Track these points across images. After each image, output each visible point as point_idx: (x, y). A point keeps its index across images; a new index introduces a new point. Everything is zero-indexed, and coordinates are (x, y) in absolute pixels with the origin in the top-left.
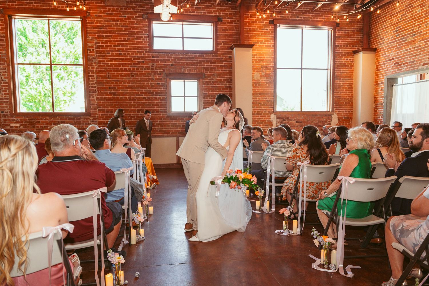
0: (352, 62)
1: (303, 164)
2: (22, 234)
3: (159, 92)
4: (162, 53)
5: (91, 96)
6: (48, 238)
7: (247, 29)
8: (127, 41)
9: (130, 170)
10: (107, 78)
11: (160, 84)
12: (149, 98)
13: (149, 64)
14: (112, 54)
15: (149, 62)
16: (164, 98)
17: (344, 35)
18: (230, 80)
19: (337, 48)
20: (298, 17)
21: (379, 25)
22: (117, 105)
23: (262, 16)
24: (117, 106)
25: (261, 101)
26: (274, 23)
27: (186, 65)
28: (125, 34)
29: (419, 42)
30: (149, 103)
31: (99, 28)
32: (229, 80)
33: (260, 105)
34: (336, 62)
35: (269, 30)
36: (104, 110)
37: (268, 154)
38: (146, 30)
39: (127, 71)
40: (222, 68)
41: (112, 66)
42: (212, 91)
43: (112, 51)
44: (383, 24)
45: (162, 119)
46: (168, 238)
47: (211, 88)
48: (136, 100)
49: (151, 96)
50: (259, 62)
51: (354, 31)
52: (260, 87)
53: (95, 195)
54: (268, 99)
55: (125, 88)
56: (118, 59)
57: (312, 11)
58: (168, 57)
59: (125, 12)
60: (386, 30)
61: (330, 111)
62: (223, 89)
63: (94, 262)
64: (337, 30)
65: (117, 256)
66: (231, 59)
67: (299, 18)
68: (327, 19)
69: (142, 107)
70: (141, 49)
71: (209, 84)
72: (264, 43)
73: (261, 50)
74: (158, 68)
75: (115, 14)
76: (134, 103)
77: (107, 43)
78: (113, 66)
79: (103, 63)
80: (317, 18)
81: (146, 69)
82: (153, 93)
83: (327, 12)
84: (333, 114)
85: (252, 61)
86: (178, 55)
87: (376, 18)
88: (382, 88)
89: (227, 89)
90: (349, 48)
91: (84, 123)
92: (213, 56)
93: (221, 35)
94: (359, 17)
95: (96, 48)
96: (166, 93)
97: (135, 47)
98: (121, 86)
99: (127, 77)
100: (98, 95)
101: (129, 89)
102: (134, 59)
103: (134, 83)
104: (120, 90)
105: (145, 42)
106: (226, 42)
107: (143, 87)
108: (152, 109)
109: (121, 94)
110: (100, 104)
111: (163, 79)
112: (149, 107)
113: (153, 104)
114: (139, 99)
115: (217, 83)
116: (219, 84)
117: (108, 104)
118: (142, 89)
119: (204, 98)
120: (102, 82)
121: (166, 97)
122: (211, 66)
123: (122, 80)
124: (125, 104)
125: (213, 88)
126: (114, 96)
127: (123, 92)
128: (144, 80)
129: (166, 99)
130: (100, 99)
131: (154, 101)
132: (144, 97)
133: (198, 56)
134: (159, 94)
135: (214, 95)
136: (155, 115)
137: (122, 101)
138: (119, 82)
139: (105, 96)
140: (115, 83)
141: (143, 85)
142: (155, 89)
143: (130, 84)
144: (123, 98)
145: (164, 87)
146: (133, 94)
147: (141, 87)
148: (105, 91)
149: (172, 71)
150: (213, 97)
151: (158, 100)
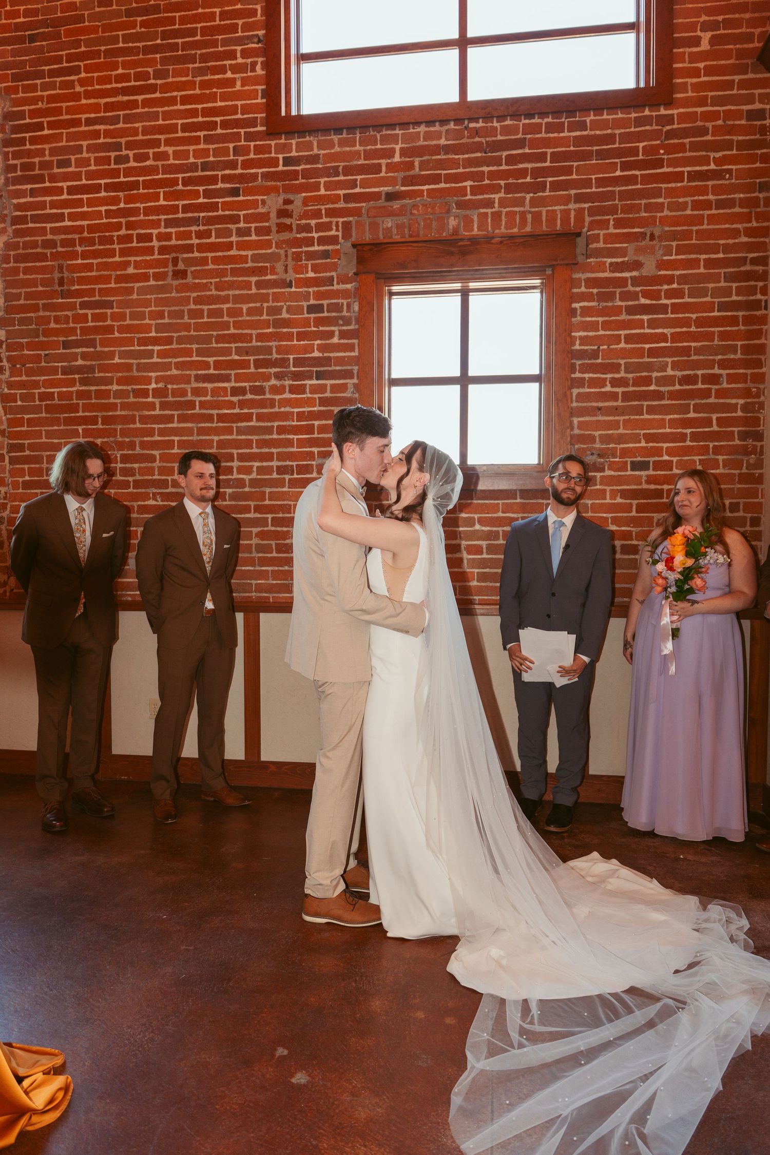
3: (316, 354)
4: (338, 131)
8: (153, 89)
10: (52, 294)
11: (320, 308)
12: (260, 390)
13: (264, 202)
14: (79, 162)
15: (267, 191)
16: (344, 388)
18: (754, 261)
22: (100, 434)
27: (475, 190)
28: (147, 50)
30: (260, 418)
31: (21, 40)
38: (254, 13)
39: (150, 250)
40: (704, 191)
41: (80, 229)
42: (629, 339)
43: (79, 149)
47: (624, 317)
48: (191, 405)
49: (273, 382)
55: (143, 342)
56: (108, 187)
58: (368, 155)
62: (700, 322)
69: (222, 444)
70: (225, 125)
71: (611, 297)
74: (313, 222)
76: (182, 419)
77: (58, 111)
78: (82, 227)
79: (35, 219)
81: (247, 232)
82: (283, 363)
86: (428, 136)
89: (734, 321)
92: (639, 122)
96: (357, 360)
97: (194, 113)
98: (122, 329)
99: (152, 282)
100: (10, 385)
101: (159, 348)
102: (186, 182)
103: (183, 311)
104: (117, 355)
105: (245, 82)
106: (728, 24)
107: (232, 331)
108: (278, 453)
109: (120, 374)
110: (19, 429)
111: (338, 284)
112: (262, 444)
113: (284, 423)
114: (209, 398)
115: (666, 287)
116: (678, 294)
117: (56, 428)
118: (227, 343)
119: (581, 383)
120: (32, 315)
121: (354, 384)
122: (632, 180)
123: (128, 298)
124: (137, 429)
125: (638, 320)
126: (85, 385)
127: (127, 361)
128: (237, 292)
129: (353, 393)
130: (19, 403)
131: (288, 409)
132: (238, 385)
133: (550, 128)
134: (315, 369)
135: (646, 360)
136: (289, 488)
137: (123, 413)
138: (109, 311)
139: (43, 390)
140: (90, 318)
141: (231, 320)
142: (295, 342)
143: (166, 321)
144: (128, 397)
145: (345, 328)
146: (179, 372)
147: (220, 333)
148: (43, 364)
149: (389, 230)
150: (638, 375)
151: (309, 402)
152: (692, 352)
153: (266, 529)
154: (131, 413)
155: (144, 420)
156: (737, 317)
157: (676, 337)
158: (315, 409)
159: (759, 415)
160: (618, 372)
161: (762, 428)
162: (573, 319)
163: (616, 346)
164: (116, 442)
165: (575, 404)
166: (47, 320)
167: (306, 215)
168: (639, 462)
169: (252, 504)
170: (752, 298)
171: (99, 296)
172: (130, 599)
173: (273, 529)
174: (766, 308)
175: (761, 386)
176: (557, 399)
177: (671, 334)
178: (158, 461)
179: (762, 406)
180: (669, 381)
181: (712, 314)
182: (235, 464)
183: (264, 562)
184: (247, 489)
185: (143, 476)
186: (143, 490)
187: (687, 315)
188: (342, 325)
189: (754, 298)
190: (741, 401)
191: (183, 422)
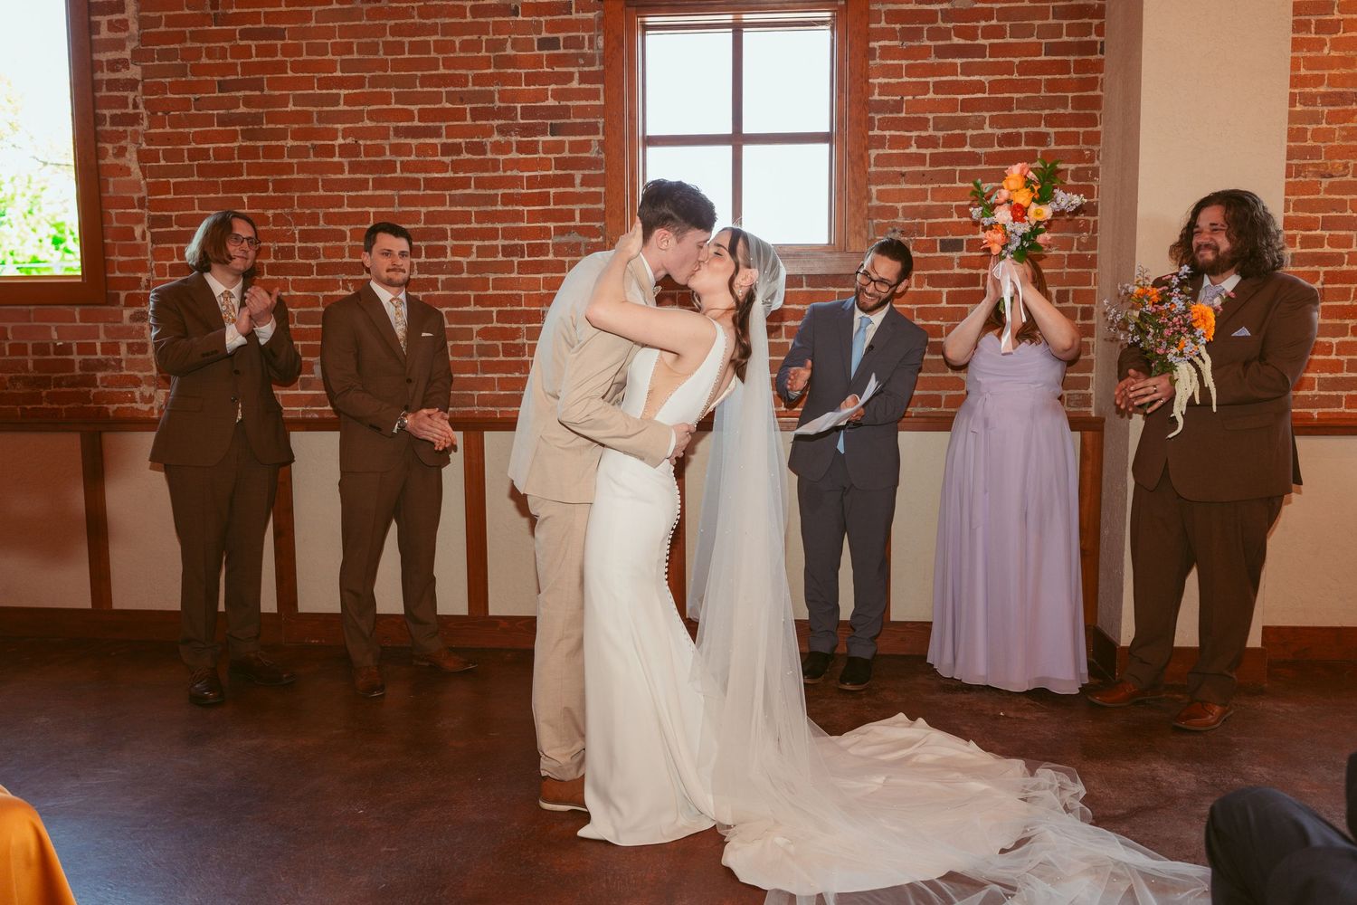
3: (551, 102)
5: (109, 146)
10: (202, 20)
12: (479, 148)
16: (585, 146)
22: (272, 203)
24: (270, 213)
25: (1333, 153)
30: (480, 183)
33: (1331, 189)
42: (939, 88)
47: (933, 60)
48: (390, 166)
49: (496, 137)
52: (1336, 45)
55: (325, 83)
62: (1024, 68)
69: (431, 217)
71: (916, 34)
76: (379, 184)
82: (507, 113)
89: (1064, 67)
96: (603, 110)
98: (296, 67)
100: (150, 139)
101: (347, 92)
103: (378, 44)
104: (291, 100)
107: (442, 71)
108: (503, 229)
109: (297, 126)
110: (163, 197)
111: (577, 12)
112: (482, 217)
113: (511, 191)
114: (413, 158)
115: (983, 23)
116: (998, 32)
117: (212, 195)
118: (436, 87)
119: (880, 142)
120: (177, 46)
121: (598, 141)
123: (304, 25)
124: (320, 197)
125: (951, 64)
126: (250, 140)
127: (305, 108)
128: (447, 20)
129: (598, 152)
130: (163, 162)
131: (515, 173)
132: (450, 141)
134: (549, 122)
135: (960, 114)
136: (519, 273)
137: (301, 176)
138: (279, 43)
139: (193, 145)
140: (254, 52)
141: (440, 56)
142: (524, 87)
143: (356, 56)
144: (308, 156)
145: (586, 69)
146: (374, 124)
147: (426, 73)
148: (193, 111)
150: (949, 132)
151: (543, 164)
152: (1015, 105)
153: (490, 325)
154: (311, 177)
155: (329, 185)
156: (1068, 62)
157: (995, 87)
158: (551, 172)
159: (1092, 183)
160: (926, 129)
161: (1095, 199)
162: (871, 62)
163: (923, 97)
164: (292, 214)
165: (873, 169)
166: (196, 54)
168: (950, 241)
169: (472, 293)
170: (1085, 39)
171: (266, 22)
172: (316, 416)
173: (499, 325)
174: (1102, 52)
175: (1096, 148)
176: (851, 162)
177: (989, 82)
178: (348, 240)
179: (1096, 172)
180: (985, 140)
181: (1038, 58)
182: (449, 243)
183: (488, 367)
184: (465, 275)
185: (329, 258)
186: (330, 277)
187: (1008, 59)
188: (583, 66)
189: (1087, 39)
190: (1072, 167)
191: (382, 189)
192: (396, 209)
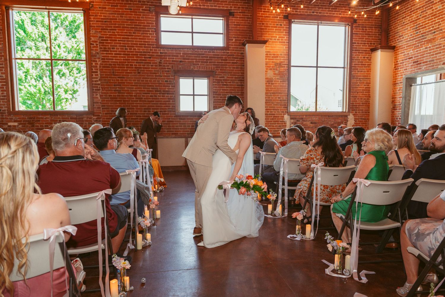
0: (370, 60)
1: (317, 166)
2: (21, 236)
3: (167, 90)
4: (170, 48)
5: (94, 94)
6: (50, 241)
7: (260, 24)
8: (133, 36)
9: (136, 172)
10: (112, 75)
11: (167, 81)
12: (156, 96)
13: (156, 60)
14: (117, 49)
15: (157, 58)
16: (172, 96)
17: (361, 32)
18: (242, 78)
19: (354, 46)
20: (313, 12)
21: (398, 21)
22: (122, 103)
23: (276, 10)
25: (274, 100)
26: (289, 19)
27: (196, 61)
28: (131, 28)
29: (439, 40)
30: (156, 101)
31: (103, 22)
32: (240, 78)
33: (274, 105)
34: (353, 60)
35: (283, 26)
36: (109, 108)
37: (281, 156)
38: (153, 24)
39: (133, 68)
40: (234, 65)
41: (117, 62)
42: (223, 90)
43: (117, 46)
44: (402, 21)
45: (170, 119)
46: (176, 243)
47: (222, 86)
48: (142, 98)
49: (158, 95)
50: (273, 59)
51: (372, 27)
52: (273, 86)
53: (99, 197)
54: (281, 99)
55: (131, 86)
56: (123, 54)
57: (328, 6)
58: (176, 53)
59: (131, 4)
60: (405, 27)
61: (346, 112)
62: (234, 88)
63: (98, 267)
64: (355, 27)
65: (122, 261)
66: (243, 56)
67: (315, 14)
68: (344, 14)
69: (148, 106)
70: (148, 44)
71: (219, 82)
72: (278, 40)
73: (275, 47)
74: (166, 65)
75: (120, 6)
76: (140, 101)
79: (107, 59)
80: (334, 14)
81: (153, 66)
82: (160, 91)
83: (345, 7)
84: (349, 115)
85: (265, 58)
86: (187, 51)
87: (395, 14)
88: (400, 88)
90: (367, 46)
91: (87, 123)
92: (224, 53)
93: (232, 30)
94: (377, 13)
95: (100, 43)
96: (175, 91)
97: (141, 42)
98: (127, 83)
99: (133, 74)
100: (102, 93)
101: (135, 87)
102: (140, 55)
103: (140, 80)
104: (126, 88)
105: (152, 37)
106: (238, 37)
107: (150, 84)
108: (160, 108)
109: (127, 92)
110: (104, 102)
111: (171, 77)
112: (156, 106)
113: (161, 103)
114: (145, 97)
115: (228, 81)
116: (230, 83)
118: (149, 87)
120: (107, 79)
122: (222, 62)
123: (128, 77)
124: (131, 103)
125: (224, 87)
126: (119, 94)
127: (128, 89)
128: (151, 77)
129: (174, 97)
130: (104, 97)
131: (161, 100)
132: (151, 95)
133: (209, 52)
134: (167, 93)
137: (127, 100)
138: (124, 79)
139: (109, 94)
140: (120, 80)
141: (150, 82)
142: (163, 87)
143: (136, 82)
144: (128, 97)
145: (172, 85)
146: (139, 92)
147: (148, 85)
148: (109, 89)
149: (180, 68)
151: (166, 99)
154: (129, 100)
157: (230, 90)
162: (213, 86)
166: (110, 80)
167: (164, 63)
170: (242, 84)
171: (122, 76)
174: (244, 86)
176: (210, 99)
181: (236, 86)
182: (151, 110)
187: (232, 86)
192: (143, 105)
